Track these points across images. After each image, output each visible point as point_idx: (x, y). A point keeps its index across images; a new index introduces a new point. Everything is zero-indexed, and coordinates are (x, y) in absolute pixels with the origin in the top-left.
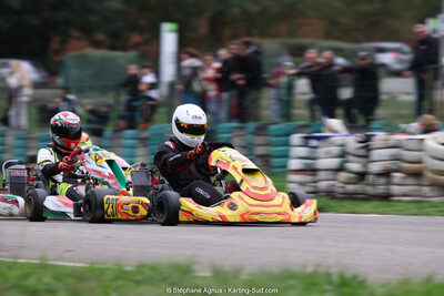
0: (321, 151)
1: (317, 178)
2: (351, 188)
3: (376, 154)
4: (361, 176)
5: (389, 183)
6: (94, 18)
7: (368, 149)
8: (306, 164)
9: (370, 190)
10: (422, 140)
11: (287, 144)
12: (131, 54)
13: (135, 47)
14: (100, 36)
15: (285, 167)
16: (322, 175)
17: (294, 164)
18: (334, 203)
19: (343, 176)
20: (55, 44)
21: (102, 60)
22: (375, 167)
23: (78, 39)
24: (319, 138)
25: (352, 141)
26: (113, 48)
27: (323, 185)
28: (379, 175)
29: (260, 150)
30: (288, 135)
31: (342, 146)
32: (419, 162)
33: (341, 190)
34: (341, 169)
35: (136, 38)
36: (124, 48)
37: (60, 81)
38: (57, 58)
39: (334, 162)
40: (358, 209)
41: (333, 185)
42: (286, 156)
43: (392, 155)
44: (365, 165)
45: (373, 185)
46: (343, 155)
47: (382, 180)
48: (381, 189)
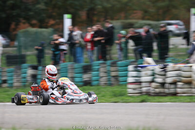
0: (143, 73)
1: (142, 86)
2: (157, 90)
3: (169, 74)
4: (163, 85)
5: (176, 88)
6: (31, 13)
7: (165, 71)
8: (136, 80)
9: (167, 91)
10: (191, 66)
11: (127, 70)
12: (50, 30)
13: (52, 26)
14: (34, 22)
15: (126, 81)
16: (144, 84)
17: (130, 80)
18: (150, 98)
19: (154, 84)
20: (13, 26)
21: (36, 33)
22: (169, 80)
23: (24, 23)
24: (142, 67)
25: (158, 68)
26: (41, 27)
27: (144, 89)
28: (171, 84)
29: (113, 74)
30: (127, 66)
31: (153, 70)
32: (190, 77)
33: (153, 92)
34: (153, 81)
35: (52, 22)
36: (46, 27)
37: (16, 43)
38: (14, 33)
39: (149, 78)
40: (161, 100)
41: (149, 89)
42: (126, 76)
43: (177, 74)
44: (164, 79)
45: (168, 89)
46: (153, 75)
47: (173, 86)
48: (172, 91)
